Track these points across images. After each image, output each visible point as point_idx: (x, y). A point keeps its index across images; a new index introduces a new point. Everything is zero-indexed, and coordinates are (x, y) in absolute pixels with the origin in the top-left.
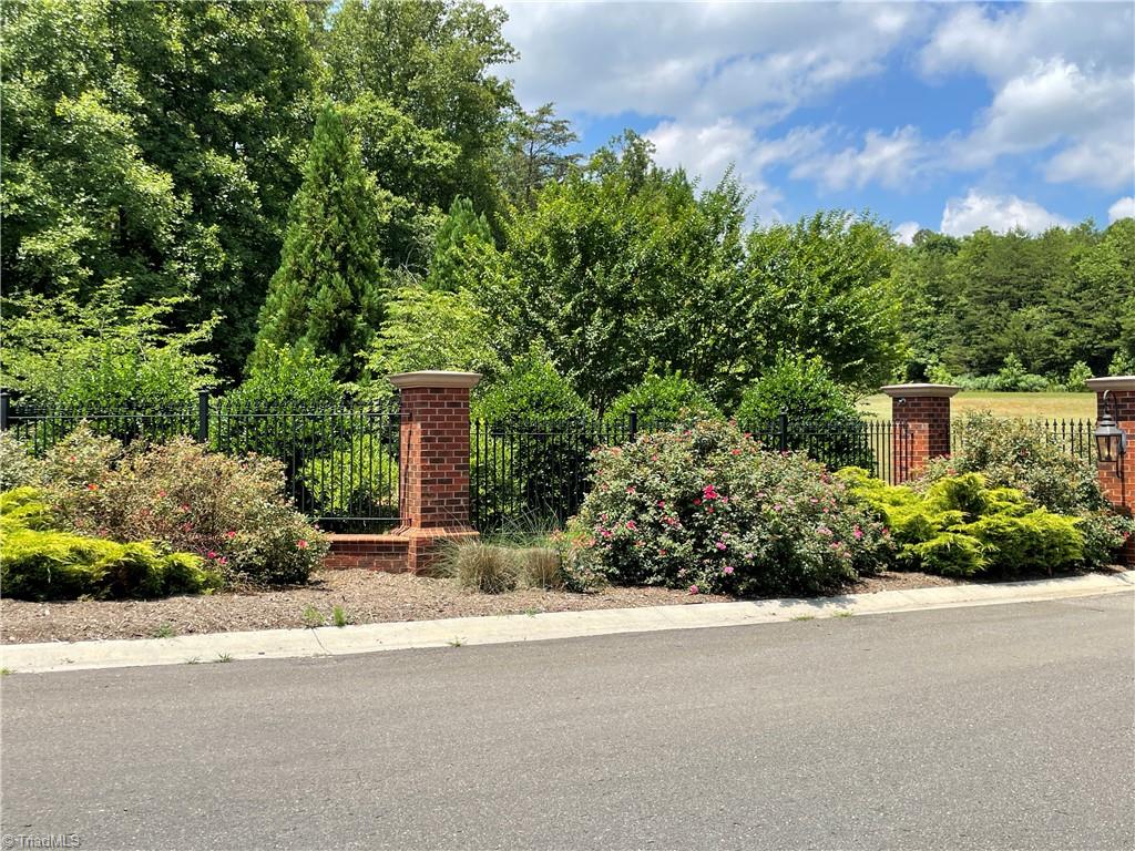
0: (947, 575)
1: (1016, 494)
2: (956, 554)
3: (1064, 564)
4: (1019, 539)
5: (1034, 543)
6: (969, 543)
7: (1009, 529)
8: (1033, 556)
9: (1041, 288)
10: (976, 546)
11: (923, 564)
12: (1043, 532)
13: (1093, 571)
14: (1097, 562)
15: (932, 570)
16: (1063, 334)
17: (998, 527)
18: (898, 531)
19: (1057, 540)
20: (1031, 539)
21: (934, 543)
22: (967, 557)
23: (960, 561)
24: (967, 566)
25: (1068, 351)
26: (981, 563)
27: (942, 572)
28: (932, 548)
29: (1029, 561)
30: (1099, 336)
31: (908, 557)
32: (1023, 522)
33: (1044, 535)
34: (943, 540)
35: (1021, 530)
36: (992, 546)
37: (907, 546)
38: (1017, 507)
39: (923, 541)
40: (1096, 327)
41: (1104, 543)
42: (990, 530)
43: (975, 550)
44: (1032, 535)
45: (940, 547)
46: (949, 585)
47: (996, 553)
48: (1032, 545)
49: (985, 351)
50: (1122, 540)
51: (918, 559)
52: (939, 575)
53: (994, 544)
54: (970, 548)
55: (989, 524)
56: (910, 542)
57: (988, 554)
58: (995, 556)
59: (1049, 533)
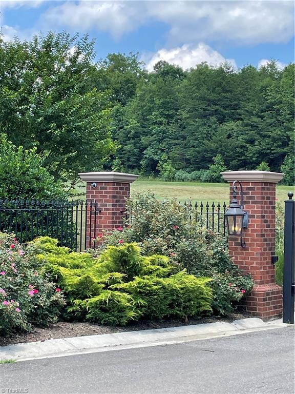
0: (106, 324)
1: (165, 259)
2: (113, 308)
3: (198, 314)
4: (162, 296)
5: (175, 298)
6: (124, 299)
7: (155, 287)
8: (174, 308)
9: (239, 108)
10: (129, 301)
11: (88, 316)
12: (182, 289)
13: (219, 319)
14: (222, 312)
15: (95, 321)
16: (252, 142)
17: (146, 285)
18: (70, 289)
19: (192, 296)
20: (173, 295)
21: (97, 299)
22: (122, 310)
23: (116, 313)
24: (122, 317)
25: (254, 154)
26: (132, 314)
27: (102, 322)
28: (96, 303)
29: (171, 312)
30: (275, 144)
31: (77, 311)
32: (166, 282)
33: (181, 292)
34: (104, 296)
35: (164, 287)
36: (141, 301)
37: (77, 301)
38: (165, 270)
39: (90, 298)
40: (273, 137)
41: (228, 298)
42: (140, 288)
43: (129, 304)
44: (173, 291)
45: (101, 302)
46: (107, 333)
47: (145, 306)
48: (173, 300)
49: (199, 152)
50: (240, 295)
51: (84, 312)
52: (100, 324)
53: (143, 299)
54: (125, 303)
55: (139, 283)
56: (80, 298)
57: (139, 307)
58: (143, 309)
59: (186, 290)
